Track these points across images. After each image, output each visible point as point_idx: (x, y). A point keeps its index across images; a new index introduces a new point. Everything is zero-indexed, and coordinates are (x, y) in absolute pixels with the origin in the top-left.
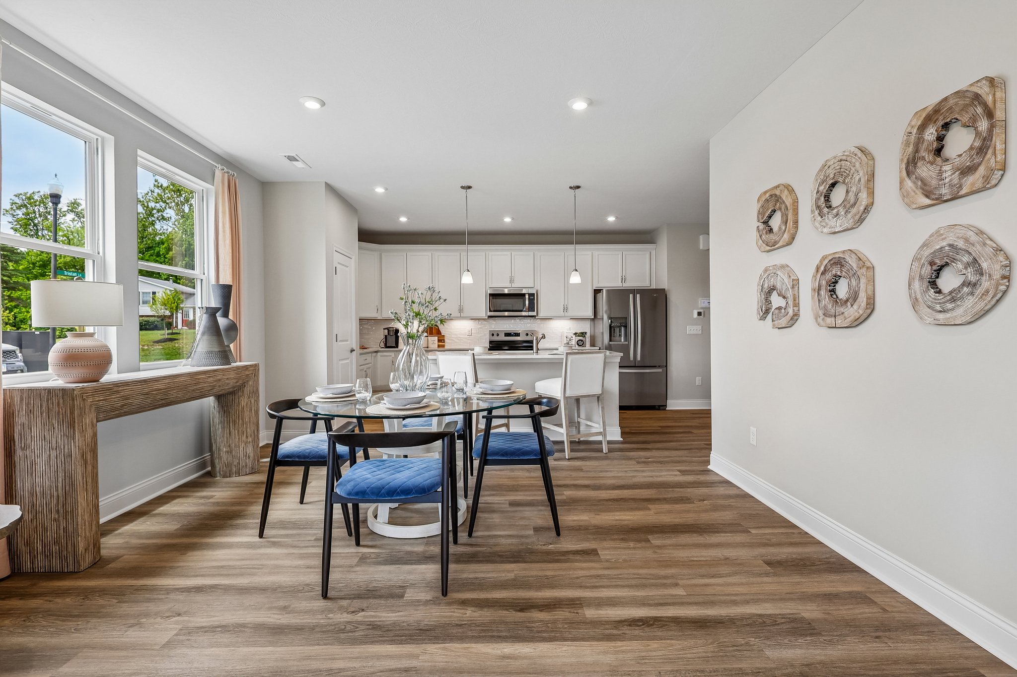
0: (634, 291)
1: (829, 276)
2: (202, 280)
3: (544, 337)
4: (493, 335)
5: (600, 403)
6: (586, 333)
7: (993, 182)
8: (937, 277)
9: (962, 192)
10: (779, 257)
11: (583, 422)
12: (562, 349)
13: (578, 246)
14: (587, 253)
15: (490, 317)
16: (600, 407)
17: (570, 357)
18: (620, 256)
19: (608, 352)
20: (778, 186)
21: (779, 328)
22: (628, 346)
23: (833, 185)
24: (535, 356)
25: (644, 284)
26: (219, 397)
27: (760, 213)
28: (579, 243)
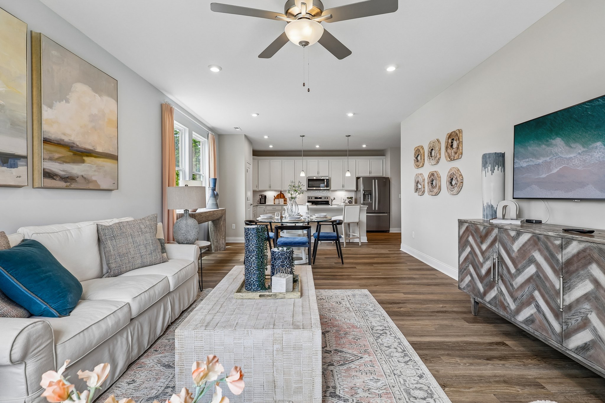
0: (375, 178)
1: (431, 179)
2: (203, 176)
3: (334, 199)
4: (309, 198)
5: (358, 226)
6: (353, 197)
7: (460, 157)
8: (452, 181)
9: (455, 159)
10: (420, 171)
11: (351, 234)
12: (343, 204)
13: (349, 157)
14: (353, 161)
15: (308, 190)
16: (358, 228)
17: (346, 207)
18: (369, 162)
19: (362, 206)
20: (419, 146)
21: (420, 195)
22: (372, 203)
23: (432, 149)
24: (331, 207)
25: (380, 174)
26: (213, 221)
27: (415, 155)
28: (350, 155)
